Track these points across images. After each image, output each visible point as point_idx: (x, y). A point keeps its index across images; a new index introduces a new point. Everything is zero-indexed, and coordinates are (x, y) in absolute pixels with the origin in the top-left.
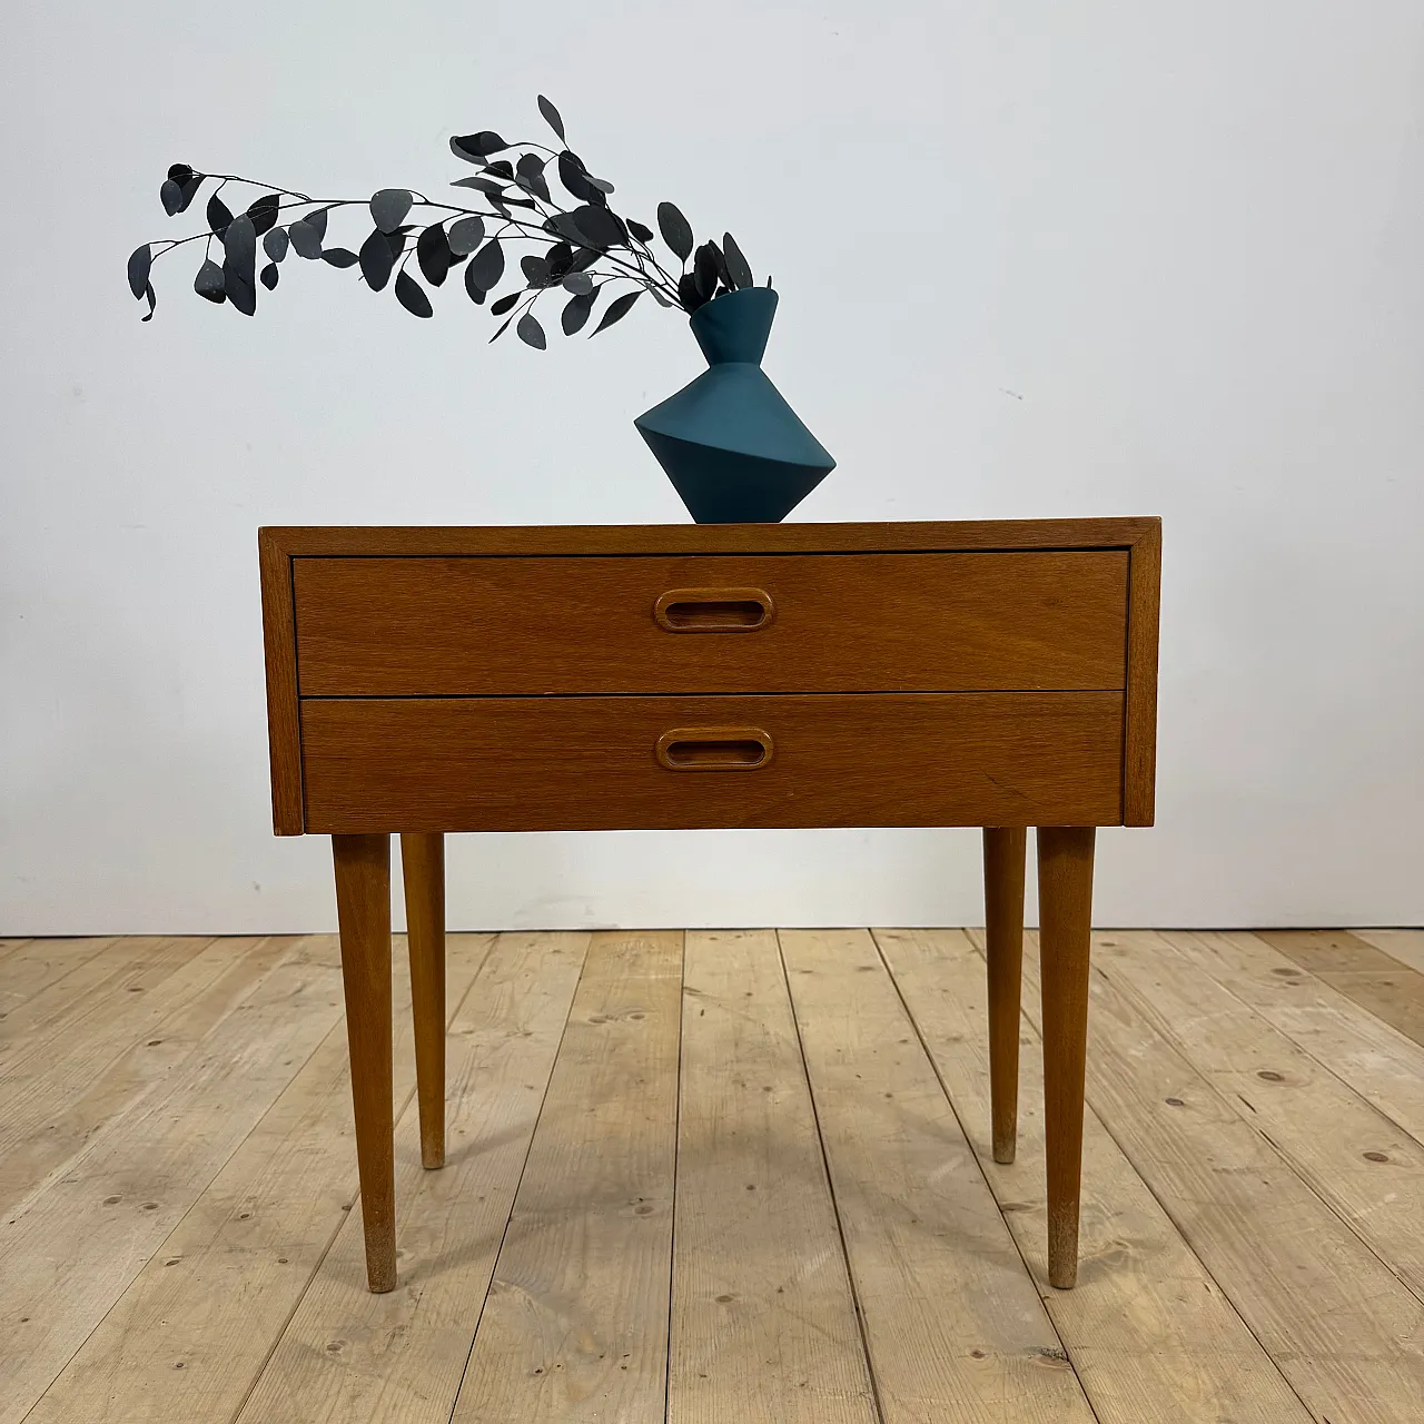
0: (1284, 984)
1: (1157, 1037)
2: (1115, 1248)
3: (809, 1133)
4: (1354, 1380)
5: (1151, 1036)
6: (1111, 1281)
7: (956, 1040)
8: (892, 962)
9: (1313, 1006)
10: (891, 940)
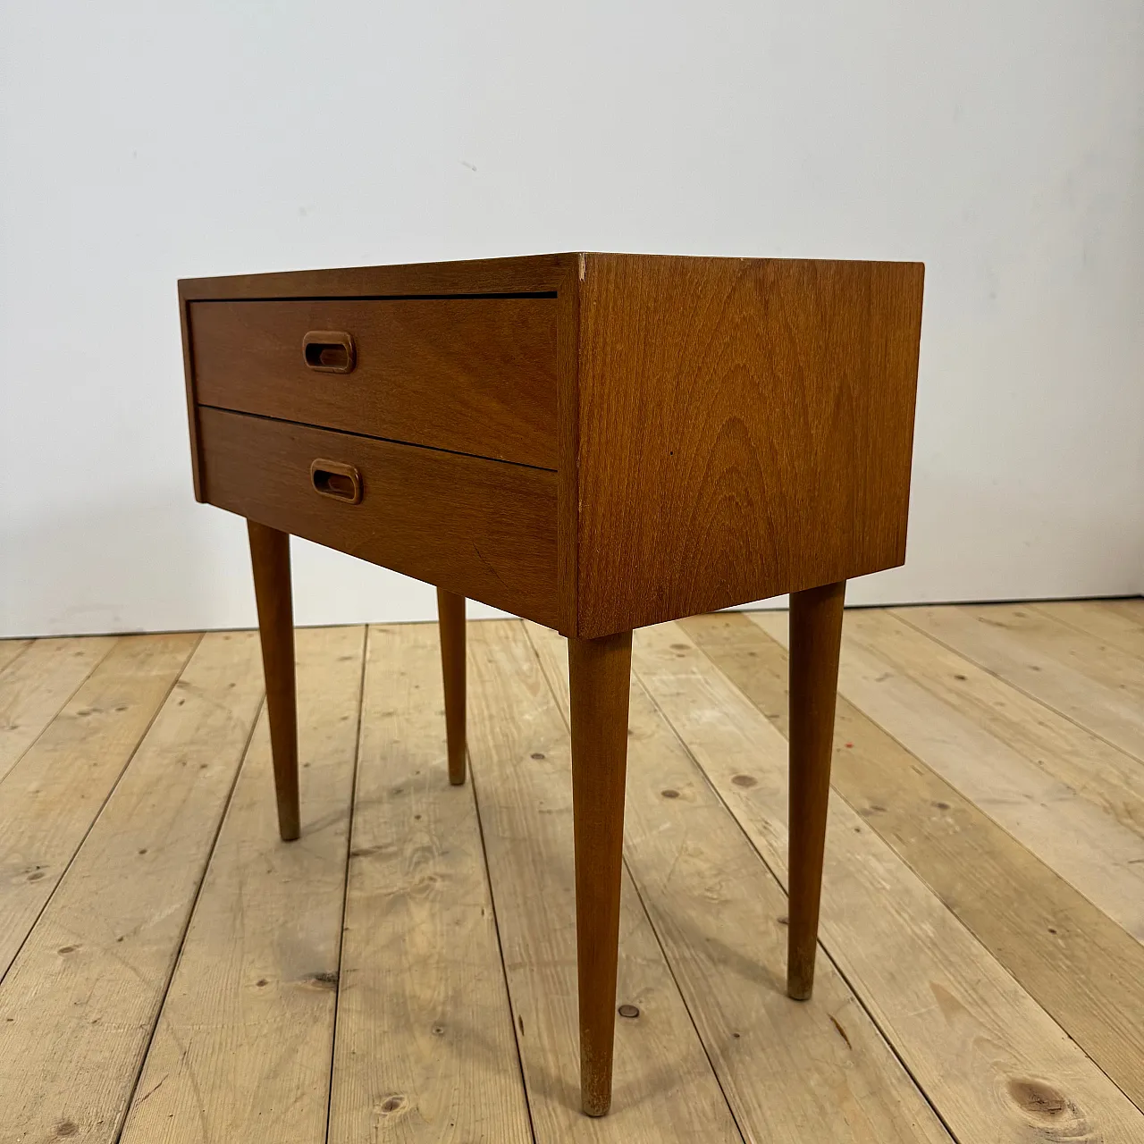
0: (674, 656)
1: (553, 703)
2: (426, 882)
3: (219, 802)
4: (560, 983)
5: (548, 703)
6: (408, 910)
7: (390, 714)
8: (371, 652)
9: (686, 673)
10: (382, 634)
